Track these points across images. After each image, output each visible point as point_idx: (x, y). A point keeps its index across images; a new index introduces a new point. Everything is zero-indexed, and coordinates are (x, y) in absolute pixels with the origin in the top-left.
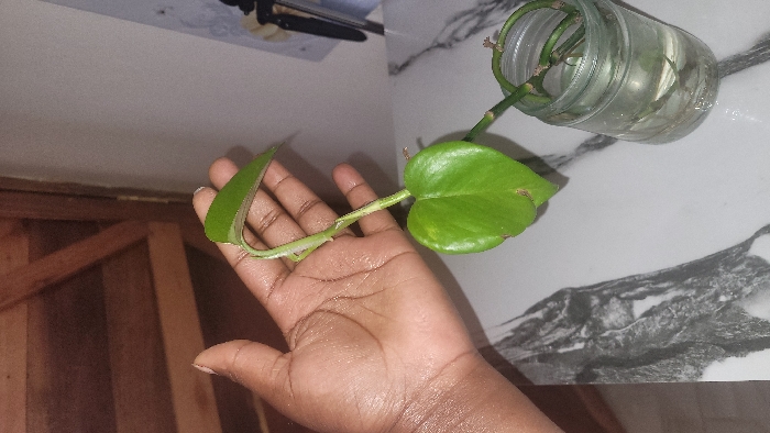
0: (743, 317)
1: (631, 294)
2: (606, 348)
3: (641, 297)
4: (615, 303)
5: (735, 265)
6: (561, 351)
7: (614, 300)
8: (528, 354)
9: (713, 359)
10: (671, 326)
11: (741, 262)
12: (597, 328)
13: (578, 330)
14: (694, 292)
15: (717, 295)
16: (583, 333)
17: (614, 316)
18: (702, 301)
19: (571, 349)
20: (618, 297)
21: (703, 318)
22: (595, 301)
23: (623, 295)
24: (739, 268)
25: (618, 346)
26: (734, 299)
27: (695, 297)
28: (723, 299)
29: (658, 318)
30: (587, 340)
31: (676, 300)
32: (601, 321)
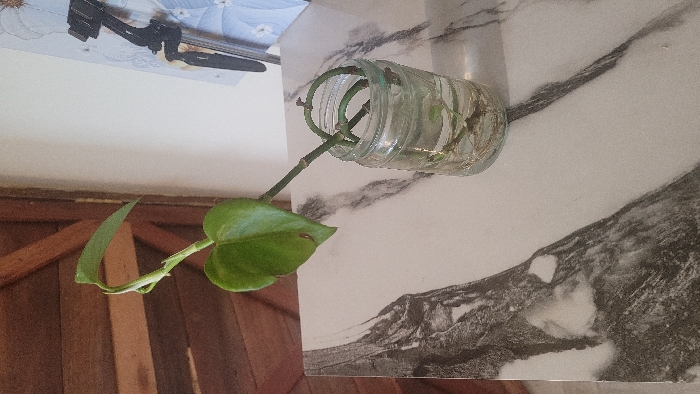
0: (526, 326)
1: (451, 301)
2: (434, 347)
3: (457, 305)
4: (440, 310)
5: (521, 281)
6: (403, 348)
7: (439, 306)
8: (380, 350)
9: (506, 360)
10: (478, 331)
11: (524, 278)
12: (427, 329)
13: (415, 331)
14: (491, 303)
15: (508, 306)
16: (418, 334)
17: (438, 320)
18: (498, 310)
19: (410, 347)
20: (441, 303)
21: (499, 325)
22: (427, 307)
23: (445, 303)
24: (523, 284)
25: (442, 346)
26: (519, 310)
27: (493, 307)
28: (512, 309)
29: (468, 324)
30: (421, 340)
31: (481, 309)
32: (430, 324)
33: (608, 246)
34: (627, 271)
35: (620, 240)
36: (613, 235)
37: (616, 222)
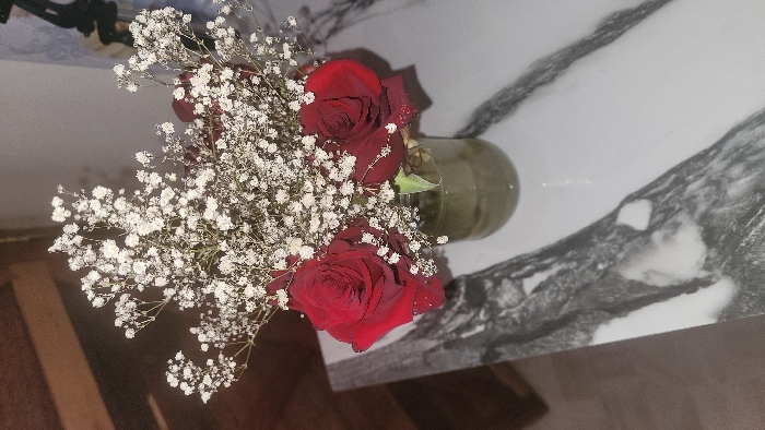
0: (621, 281)
1: (520, 273)
2: (505, 326)
3: (529, 274)
4: (506, 284)
5: (607, 234)
6: (464, 335)
7: (505, 281)
8: (432, 344)
9: (600, 323)
10: (560, 298)
11: (611, 231)
12: (493, 310)
13: (477, 314)
14: (574, 264)
15: (595, 265)
16: (482, 316)
17: (507, 296)
18: (584, 271)
19: (472, 333)
20: (509, 278)
21: (586, 286)
22: (489, 284)
23: (513, 275)
24: (611, 237)
25: (515, 323)
26: (610, 266)
27: (577, 268)
28: (601, 267)
29: (547, 292)
30: (486, 323)
31: (560, 273)
32: (496, 303)
33: (713, 178)
34: (739, 200)
35: (726, 169)
36: (716, 165)
37: (720, 151)
